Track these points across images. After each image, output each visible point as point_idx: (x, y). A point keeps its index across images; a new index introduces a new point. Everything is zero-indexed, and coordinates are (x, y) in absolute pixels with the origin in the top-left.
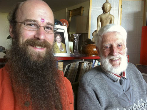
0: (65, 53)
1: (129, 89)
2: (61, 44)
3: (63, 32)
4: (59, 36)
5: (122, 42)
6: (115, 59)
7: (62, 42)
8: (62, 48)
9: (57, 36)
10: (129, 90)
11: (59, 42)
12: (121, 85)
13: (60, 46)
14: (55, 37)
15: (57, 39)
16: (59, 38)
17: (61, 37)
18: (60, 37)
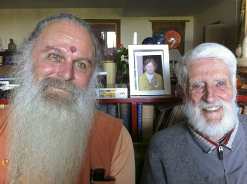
0: (161, 89)
1: (237, 169)
2: (155, 76)
3: (160, 56)
4: (152, 62)
5: (227, 78)
6: (211, 109)
7: (155, 72)
8: (155, 81)
9: (148, 63)
10: (237, 171)
11: (150, 72)
12: (221, 161)
13: (152, 80)
14: (144, 64)
15: (148, 68)
16: (151, 66)
17: (156, 65)
18: (154, 64)
